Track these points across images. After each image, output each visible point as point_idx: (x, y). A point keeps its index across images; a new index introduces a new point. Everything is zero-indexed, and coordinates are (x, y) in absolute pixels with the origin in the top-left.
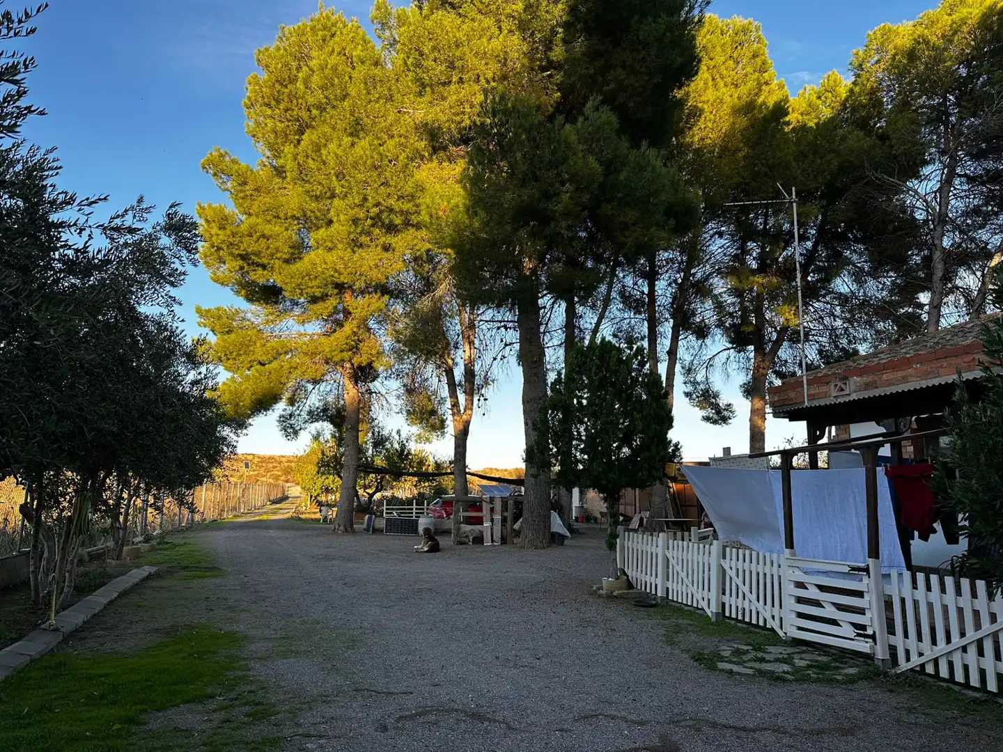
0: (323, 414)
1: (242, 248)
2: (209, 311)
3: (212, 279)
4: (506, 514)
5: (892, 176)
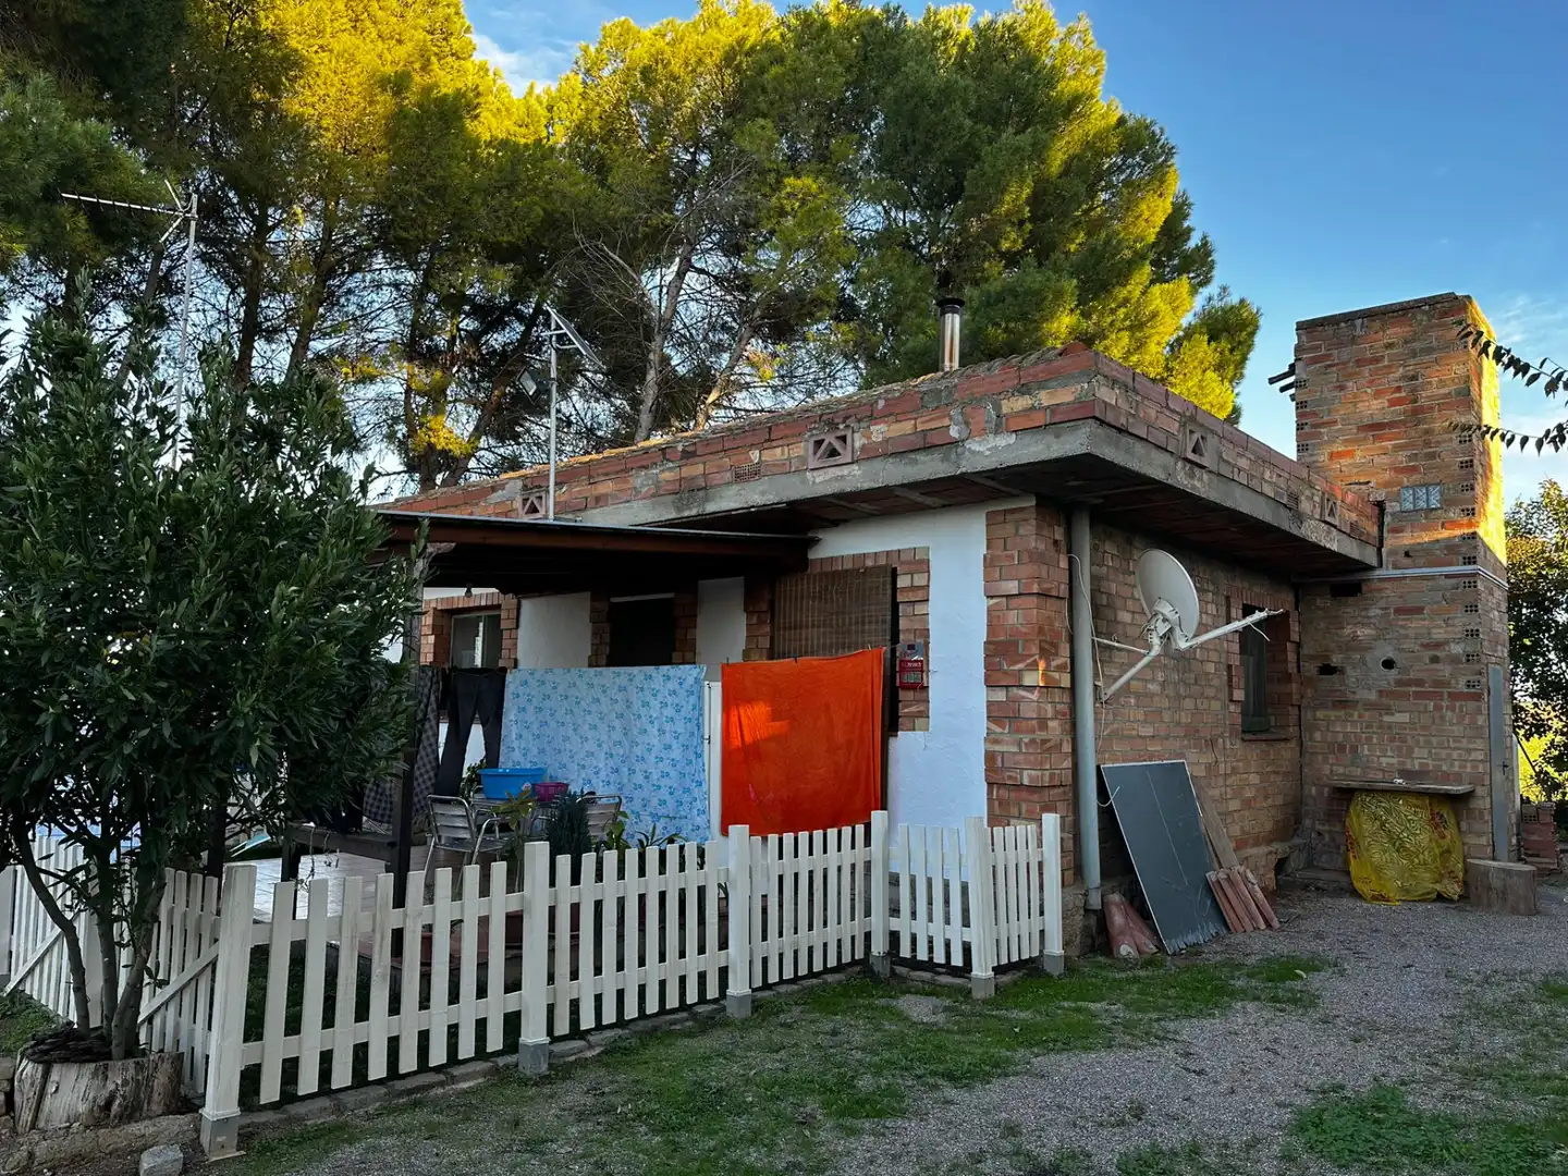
5: (613, 249)
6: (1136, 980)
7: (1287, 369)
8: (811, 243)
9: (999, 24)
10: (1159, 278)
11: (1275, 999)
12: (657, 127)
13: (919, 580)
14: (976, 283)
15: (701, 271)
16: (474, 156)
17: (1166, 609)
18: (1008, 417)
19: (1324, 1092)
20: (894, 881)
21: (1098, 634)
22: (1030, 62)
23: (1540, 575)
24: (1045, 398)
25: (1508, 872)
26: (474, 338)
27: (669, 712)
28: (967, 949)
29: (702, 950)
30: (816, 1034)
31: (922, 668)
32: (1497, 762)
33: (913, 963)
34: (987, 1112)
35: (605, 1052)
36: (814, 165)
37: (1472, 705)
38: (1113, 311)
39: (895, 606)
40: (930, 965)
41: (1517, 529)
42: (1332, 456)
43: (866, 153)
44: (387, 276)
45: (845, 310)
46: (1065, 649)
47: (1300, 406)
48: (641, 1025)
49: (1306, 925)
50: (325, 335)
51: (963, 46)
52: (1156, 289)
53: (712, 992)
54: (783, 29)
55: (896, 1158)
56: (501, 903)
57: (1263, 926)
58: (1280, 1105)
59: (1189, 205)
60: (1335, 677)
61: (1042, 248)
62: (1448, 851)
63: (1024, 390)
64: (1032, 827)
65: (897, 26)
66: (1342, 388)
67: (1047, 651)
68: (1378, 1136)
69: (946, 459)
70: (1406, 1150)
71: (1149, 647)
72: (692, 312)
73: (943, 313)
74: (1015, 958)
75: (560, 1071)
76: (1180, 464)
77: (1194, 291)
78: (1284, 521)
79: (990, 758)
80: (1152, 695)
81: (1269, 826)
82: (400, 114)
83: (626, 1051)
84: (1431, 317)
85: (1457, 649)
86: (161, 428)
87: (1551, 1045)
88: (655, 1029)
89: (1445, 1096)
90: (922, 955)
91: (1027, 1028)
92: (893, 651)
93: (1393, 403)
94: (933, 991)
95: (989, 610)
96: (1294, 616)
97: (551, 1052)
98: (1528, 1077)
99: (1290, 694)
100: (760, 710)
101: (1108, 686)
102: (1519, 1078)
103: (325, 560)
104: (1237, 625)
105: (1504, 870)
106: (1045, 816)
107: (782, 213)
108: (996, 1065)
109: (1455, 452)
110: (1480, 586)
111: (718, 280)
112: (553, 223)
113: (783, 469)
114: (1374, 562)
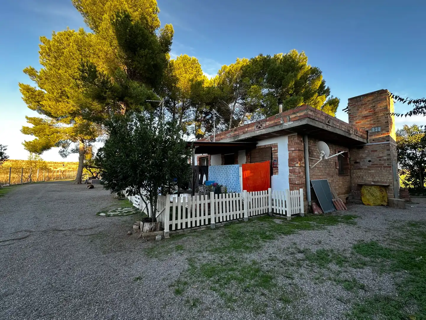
2: (30, 118)
3: (29, 107)
5: (224, 101)
6: (318, 218)
7: (346, 108)
8: (256, 96)
9: (287, 55)
10: (319, 95)
11: (347, 223)
12: (230, 81)
13: (276, 149)
14: (285, 100)
15: (238, 103)
16: (203, 90)
17: (323, 152)
18: (291, 119)
19: (359, 241)
20: (273, 200)
21: (310, 157)
22: (293, 61)
23: (403, 144)
24: (298, 115)
25: (399, 201)
26: (205, 117)
27: (234, 172)
28: (286, 212)
29: (239, 210)
30: (259, 224)
31: (277, 164)
32: (395, 179)
33: (276, 214)
34: (290, 240)
35: (224, 225)
36: (256, 83)
37: (389, 169)
38: (310, 102)
39: (272, 153)
40: (279, 214)
41: (398, 135)
42: (356, 123)
43: (265, 80)
44: (192, 109)
45: (262, 106)
46: (303, 160)
47: (349, 114)
48: (230, 222)
49: (353, 209)
50: (184, 119)
51: (281, 60)
52: (319, 97)
53: (241, 217)
54: (250, 62)
55: (273, 247)
56: (207, 201)
57: (344, 209)
58: (350, 243)
59: (325, 82)
60: (358, 164)
61: (297, 92)
62: (384, 196)
63: (294, 113)
64: (298, 191)
65: (269, 58)
66: (358, 110)
67: (300, 160)
68: (373, 251)
69: (280, 127)
70: (379, 255)
71: (320, 159)
72: (237, 109)
73: (279, 105)
74: (295, 213)
75: (217, 228)
76: (325, 125)
77: (326, 97)
78: (347, 135)
79: (290, 179)
80: (320, 168)
81: (344, 191)
82: (192, 85)
83: (228, 225)
84: (378, 95)
85: (385, 158)
86: (154, 129)
87: (413, 235)
88: (232, 222)
89: (387, 244)
90: (278, 212)
91: (297, 225)
92: (272, 161)
93: (369, 112)
94: (280, 218)
95: (289, 153)
96: (349, 153)
97: (216, 225)
98: (407, 242)
99: (348, 167)
100: (249, 172)
101: (312, 166)
102: (406, 242)
103: (176, 147)
104: (337, 154)
105: (397, 200)
106: (300, 189)
107: (251, 92)
108: (292, 232)
109: (384, 120)
110: (390, 145)
111: (241, 104)
112: (215, 98)
113: (251, 131)
114: (366, 142)
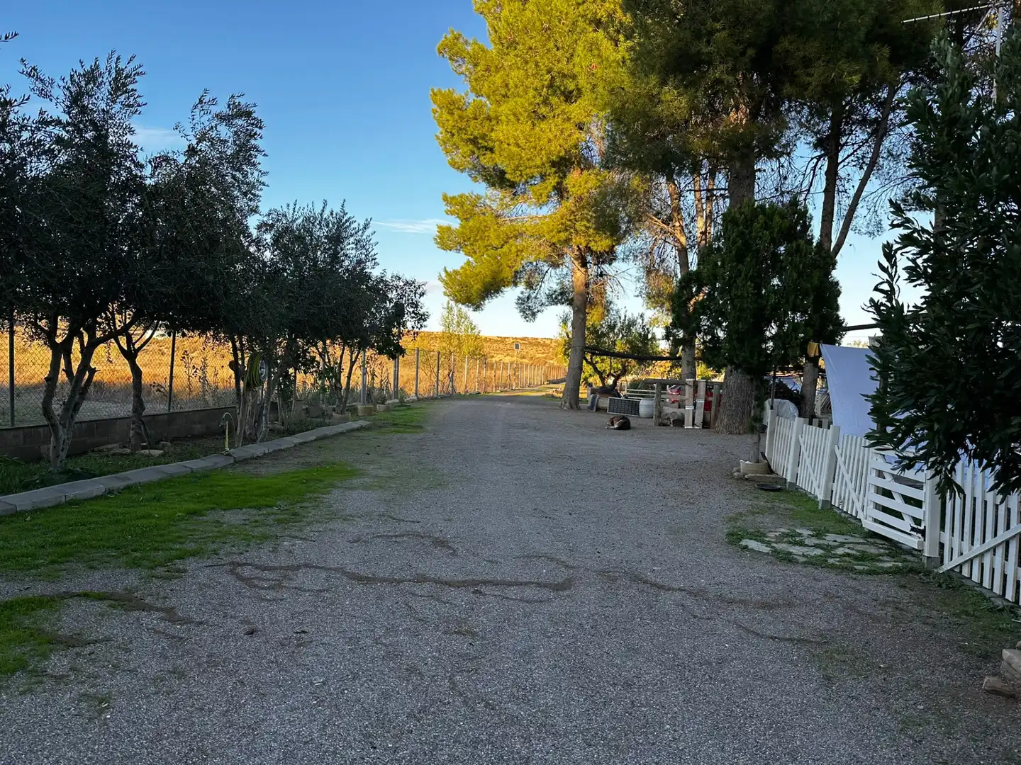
0: (559, 297)
1: (469, 133)
2: (453, 198)
3: (450, 164)
4: (710, 399)
